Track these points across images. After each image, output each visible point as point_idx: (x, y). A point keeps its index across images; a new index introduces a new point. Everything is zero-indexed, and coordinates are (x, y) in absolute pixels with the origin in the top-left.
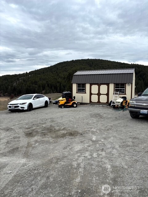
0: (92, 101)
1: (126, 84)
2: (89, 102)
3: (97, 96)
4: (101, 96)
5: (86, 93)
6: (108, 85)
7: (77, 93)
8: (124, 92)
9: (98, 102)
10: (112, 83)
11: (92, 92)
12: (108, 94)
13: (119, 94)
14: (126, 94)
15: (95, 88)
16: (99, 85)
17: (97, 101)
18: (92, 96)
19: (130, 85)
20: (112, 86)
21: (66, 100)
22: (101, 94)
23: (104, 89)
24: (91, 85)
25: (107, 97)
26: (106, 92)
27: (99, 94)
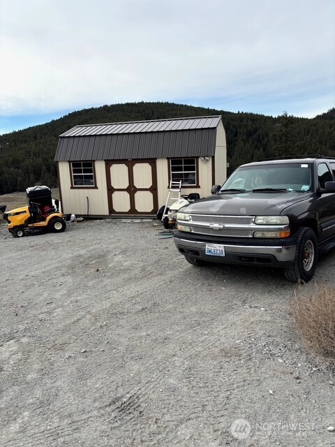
0: (116, 208)
1: (198, 158)
2: (106, 212)
3: (126, 195)
4: (138, 195)
5: (96, 188)
6: (152, 162)
7: (72, 188)
8: (193, 181)
9: (130, 212)
10: (162, 158)
11: (115, 185)
12: (154, 189)
13: (182, 187)
14: (199, 187)
15: (119, 174)
16: (130, 163)
17: (127, 208)
18: (115, 195)
19: (207, 160)
20: (163, 166)
21: (30, 213)
22: (136, 190)
23: (142, 173)
24: (109, 163)
25: (151, 195)
26: (149, 184)
27: (132, 190)
